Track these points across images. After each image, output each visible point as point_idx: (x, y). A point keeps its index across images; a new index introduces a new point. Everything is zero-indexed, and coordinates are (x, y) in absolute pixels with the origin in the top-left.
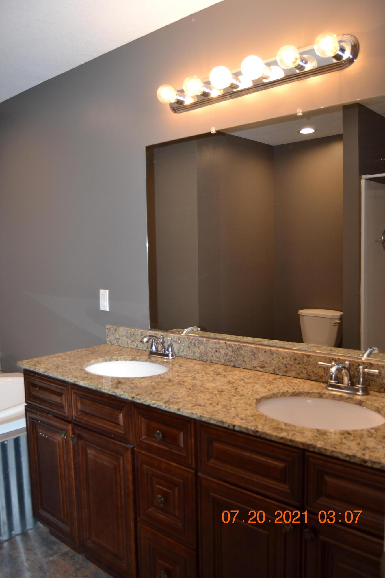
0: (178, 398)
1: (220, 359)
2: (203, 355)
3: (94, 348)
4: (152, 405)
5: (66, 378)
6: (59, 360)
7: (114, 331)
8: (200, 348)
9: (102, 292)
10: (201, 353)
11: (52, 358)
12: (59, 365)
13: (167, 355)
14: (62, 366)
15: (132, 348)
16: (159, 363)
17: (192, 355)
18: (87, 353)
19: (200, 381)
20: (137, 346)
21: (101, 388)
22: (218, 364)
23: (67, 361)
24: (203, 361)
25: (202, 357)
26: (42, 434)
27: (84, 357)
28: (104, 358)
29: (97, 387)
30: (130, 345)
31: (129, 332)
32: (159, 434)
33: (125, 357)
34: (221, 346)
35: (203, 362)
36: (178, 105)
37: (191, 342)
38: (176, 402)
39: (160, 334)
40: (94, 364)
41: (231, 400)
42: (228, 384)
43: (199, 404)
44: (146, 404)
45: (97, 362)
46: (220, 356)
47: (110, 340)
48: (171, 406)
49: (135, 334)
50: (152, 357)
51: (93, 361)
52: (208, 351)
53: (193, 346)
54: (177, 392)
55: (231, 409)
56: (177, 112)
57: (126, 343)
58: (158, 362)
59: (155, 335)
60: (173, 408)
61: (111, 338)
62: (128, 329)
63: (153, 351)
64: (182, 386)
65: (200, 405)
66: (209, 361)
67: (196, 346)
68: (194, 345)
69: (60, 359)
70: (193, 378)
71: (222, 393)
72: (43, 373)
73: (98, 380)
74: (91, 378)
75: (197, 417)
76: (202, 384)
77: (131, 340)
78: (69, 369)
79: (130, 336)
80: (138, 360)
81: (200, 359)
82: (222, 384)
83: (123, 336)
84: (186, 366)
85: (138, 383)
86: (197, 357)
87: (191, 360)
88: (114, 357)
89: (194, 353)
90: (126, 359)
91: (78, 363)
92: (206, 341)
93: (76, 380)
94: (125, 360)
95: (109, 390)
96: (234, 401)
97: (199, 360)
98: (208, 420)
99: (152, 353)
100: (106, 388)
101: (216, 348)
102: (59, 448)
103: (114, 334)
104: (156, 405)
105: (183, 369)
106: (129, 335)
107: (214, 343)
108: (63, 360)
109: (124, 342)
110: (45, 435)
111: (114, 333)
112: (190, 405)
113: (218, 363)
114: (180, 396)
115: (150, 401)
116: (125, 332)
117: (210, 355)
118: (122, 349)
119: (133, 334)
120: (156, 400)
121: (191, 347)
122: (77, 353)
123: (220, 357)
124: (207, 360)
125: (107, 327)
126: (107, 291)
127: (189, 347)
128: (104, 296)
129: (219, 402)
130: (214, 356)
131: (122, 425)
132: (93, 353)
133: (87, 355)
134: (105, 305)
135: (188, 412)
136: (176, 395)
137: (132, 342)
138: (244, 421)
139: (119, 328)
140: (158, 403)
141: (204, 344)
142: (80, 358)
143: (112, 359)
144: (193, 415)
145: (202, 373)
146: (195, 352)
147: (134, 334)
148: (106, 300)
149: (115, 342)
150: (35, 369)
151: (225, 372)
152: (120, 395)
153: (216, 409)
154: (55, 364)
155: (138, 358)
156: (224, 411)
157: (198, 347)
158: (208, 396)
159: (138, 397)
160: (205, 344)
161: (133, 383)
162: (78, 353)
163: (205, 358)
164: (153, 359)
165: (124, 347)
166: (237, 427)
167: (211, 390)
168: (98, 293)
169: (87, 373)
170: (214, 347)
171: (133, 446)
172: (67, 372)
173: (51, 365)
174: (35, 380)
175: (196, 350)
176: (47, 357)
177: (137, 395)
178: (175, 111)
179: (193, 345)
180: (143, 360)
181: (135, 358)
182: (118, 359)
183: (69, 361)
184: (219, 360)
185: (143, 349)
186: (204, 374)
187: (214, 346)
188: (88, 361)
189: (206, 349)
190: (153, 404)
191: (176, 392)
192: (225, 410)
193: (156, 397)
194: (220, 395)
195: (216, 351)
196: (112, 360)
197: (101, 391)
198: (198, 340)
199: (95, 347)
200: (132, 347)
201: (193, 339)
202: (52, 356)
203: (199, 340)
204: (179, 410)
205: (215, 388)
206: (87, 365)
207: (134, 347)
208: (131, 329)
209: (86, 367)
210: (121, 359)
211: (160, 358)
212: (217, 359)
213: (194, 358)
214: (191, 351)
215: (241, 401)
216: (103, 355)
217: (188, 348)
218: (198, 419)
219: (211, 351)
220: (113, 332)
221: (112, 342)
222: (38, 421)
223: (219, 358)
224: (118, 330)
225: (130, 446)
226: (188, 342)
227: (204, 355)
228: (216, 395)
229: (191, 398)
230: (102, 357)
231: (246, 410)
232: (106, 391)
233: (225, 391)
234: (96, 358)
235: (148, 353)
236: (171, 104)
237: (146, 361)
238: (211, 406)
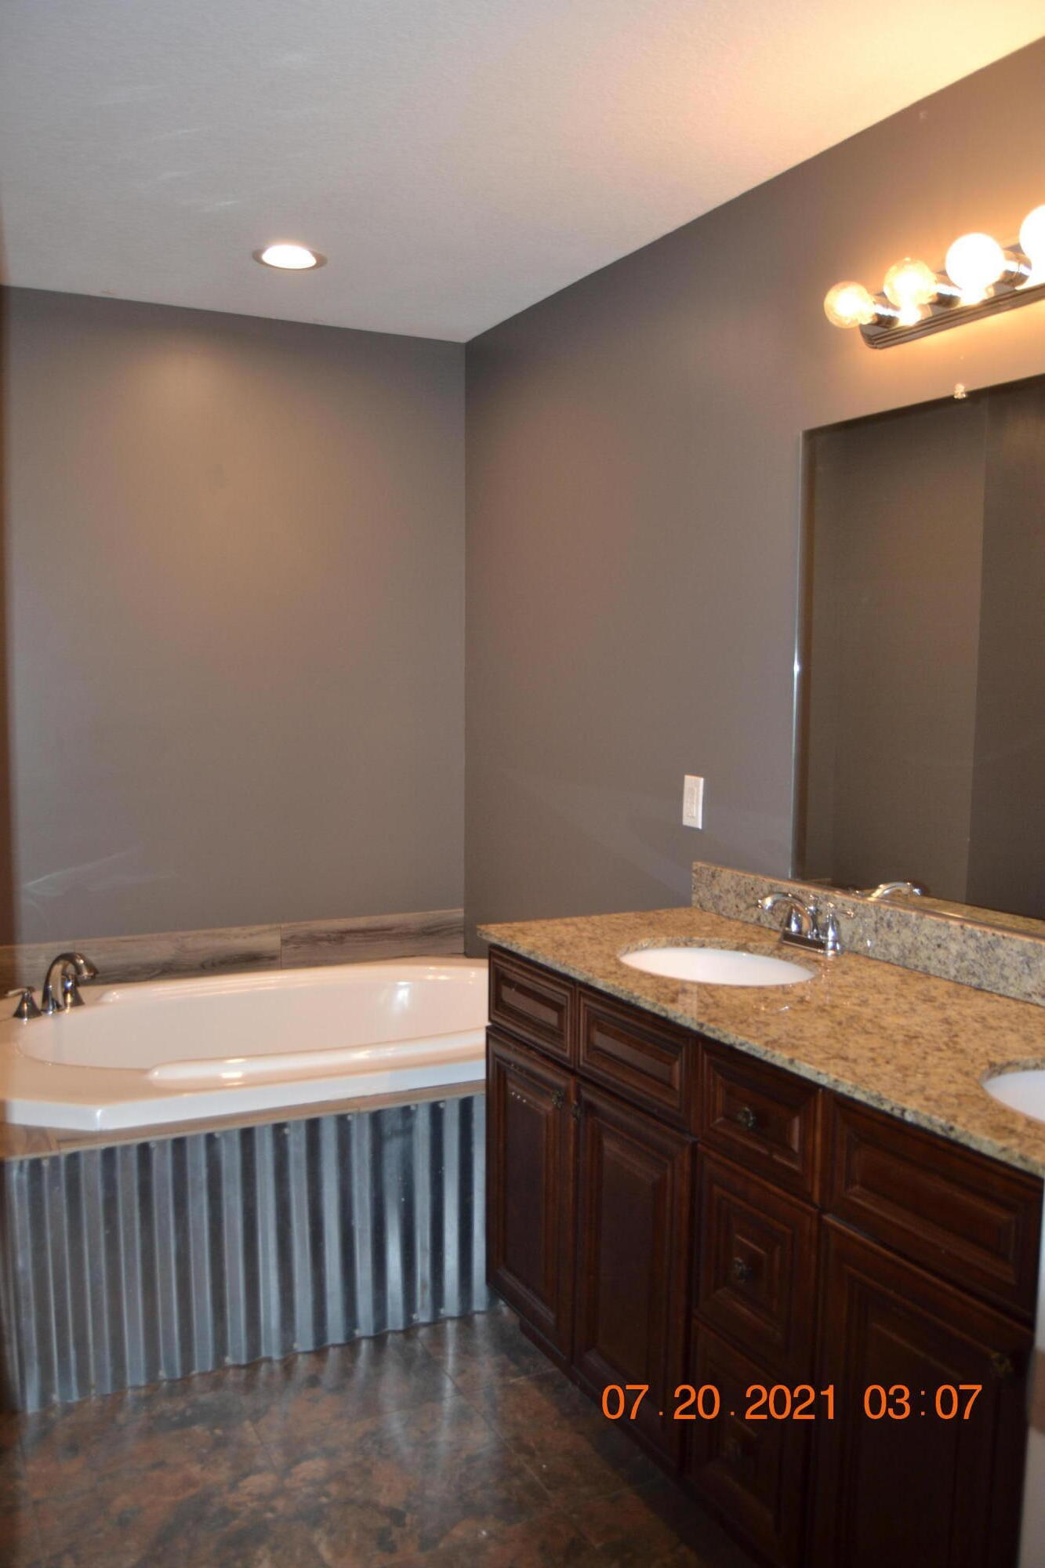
0: (801, 1039)
1: (948, 967)
2: (907, 952)
3: (658, 914)
4: (738, 1047)
5: (571, 971)
6: (568, 931)
7: (709, 878)
8: (903, 936)
9: (689, 780)
10: (902, 947)
11: (556, 925)
12: (564, 941)
13: (822, 945)
14: (571, 944)
15: (746, 922)
16: (799, 963)
17: (883, 950)
18: (637, 923)
19: (873, 1009)
20: (759, 919)
21: (639, 998)
22: (941, 977)
23: (585, 934)
24: (905, 967)
25: (905, 958)
26: (517, 1094)
27: (627, 930)
28: (670, 938)
29: (630, 995)
30: (742, 915)
31: (743, 882)
32: (746, 1115)
33: (721, 940)
34: (950, 933)
35: (907, 970)
36: (880, 329)
37: (882, 919)
38: (793, 1045)
39: (812, 892)
40: (646, 948)
41: (925, 1058)
42: (941, 1024)
43: (844, 1056)
44: (726, 1041)
45: (655, 944)
46: (947, 958)
47: (700, 897)
48: (777, 1052)
49: (755, 889)
50: (785, 947)
51: (644, 942)
52: (919, 944)
53: (887, 929)
54: (807, 1024)
55: (915, 1076)
56: (878, 346)
57: (735, 908)
58: (797, 958)
59: (801, 895)
60: (780, 1058)
61: (701, 894)
62: (741, 874)
63: (791, 932)
64: (825, 1014)
65: (845, 1059)
66: (920, 969)
67: (892, 927)
68: (889, 925)
69: (571, 929)
70: (862, 1001)
71: (914, 1041)
72: (527, 956)
73: (637, 982)
74: (624, 976)
75: (828, 1083)
76: (876, 1017)
77: (745, 902)
78: (584, 952)
79: (744, 893)
80: (751, 950)
81: (901, 963)
82: (924, 1023)
83: (728, 891)
84: (858, 973)
85: (725, 997)
86: (894, 958)
87: (877, 963)
88: (697, 938)
89: (887, 945)
90: (723, 945)
91: (609, 941)
92: (917, 919)
93: (591, 975)
94: (722, 948)
95: (654, 1005)
96: (931, 1060)
97: (899, 965)
98: (849, 1092)
99: (788, 937)
100: (649, 999)
101: (940, 937)
102: (547, 1130)
103: (710, 885)
104: (747, 1046)
105: (850, 979)
106: (743, 889)
107: (934, 924)
108: (577, 933)
109: (730, 906)
110: (523, 1098)
111: (708, 882)
112: (822, 1056)
113: (943, 976)
114: (809, 1035)
115: (734, 1035)
116: (733, 883)
117: (924, 954)
118: (722, 922)
119: (750, 888)
120: (749, 1036)
121: (882, 931)
122: (614, 920)
123: (946, 960)
124: (917, 966)
125: (694, 868)
126: (701, 780)
127: (876, 931)
128: (694, 788)
129: (894, 1057)
130: (932, 957)
131: (677, 1087)
132: (651, 924)
133: (636, 928)
134: (693, 814)
135: (810, 1069)
136: (801, 1031)
137: (748, 908)
138: (931, 1103)
139: (721, 871)
140: (751, 1042)
141: (910, 925)
142: (616, 930)
143: (690, 941)
144: (820, 1076)
145: (887, 994)
146: (890, 945)
147: (752, 889)
148: (697, 802)
149: (709, 904)
150: (511, 944)
151: (950, 997)
152: (675, 1017)
153: (878, 1070)
154: (557, 937)
155: (751, 944)
156: (896, 1078)
157: (898, 932)
158: (876, 1042)
159: (712, 1025)
160: (915, 925)
161: (712, 997)
162: (619, 921)
163: (911, 961)
164: (787, 950)
165: (729, 918)
166: (910, 1114)
167: (889, 1032)
168: (682, 782)
169: (619, 965)
170: (934, 935)
171: (695, 1139)
172: (576, 958)
173: (545, 941)
174: (511, 971)
175: (892, 938)
176: (544, 923)
177: (711, 1020)
178: (873, 344)
179: (885, 925)
180: (763, 951)
181: (745, 944)
182: (706, 944)
183: (591, 935)
184: (943, 967)
185: (773, 927)
186: (892, 997)
187: (934, 932)
188: (633, 940)
189: (916, 938)
190: (741, 1044)
191: (803, 1026)
192: (899, 1075)
193: (753, 1031)
194: (905, 1043)
195: (939, 946)
196: (689, 943)
197: (638, 1004)
198: (898, 914)
199: (662, 911)
200: (748, 919)
201: (888, 910)
202: (557, 921)
203: (900, 915)
204: (792, 1061)
205: (903, 1030)
206: (628, 949)
207: (752, 920)
208: (747, 875)
209: (625, 953)
210: (712, 945)
211: (803, 952)
212: (939, 966)
213: (887, 958)
214: (881, 941)
215: (950, 1064)
216: (672, 931)
217: (874, 933)
218: (830, 1086)
219: (927, 945)
220: (707, 880)
221: (704, 904)
222: (509, 1063)
223: (945, 963)
224: (719, 876)
225: (690, 1139)
226: (875, 918)
227: (910, 952)
228: (895, 1042)
229: (832, 1041)
230: (668, 936)
231: (950, 1082)
232: (647, 1007)
233: (923, 1038)
234: (654, 936)
235: (778, 936)
236: (862, 328)
237: (770, 954)
238: (872, 1063)
